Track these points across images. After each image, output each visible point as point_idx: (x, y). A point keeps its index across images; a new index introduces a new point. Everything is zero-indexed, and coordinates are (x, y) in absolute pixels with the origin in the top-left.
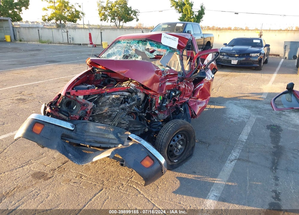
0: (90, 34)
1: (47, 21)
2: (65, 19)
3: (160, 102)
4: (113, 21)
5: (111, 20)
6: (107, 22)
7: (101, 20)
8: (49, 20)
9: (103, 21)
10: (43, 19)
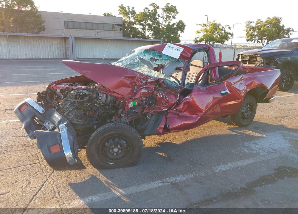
0: (220, 53)
1: (198, 42)
2: (214, 40)
3: (131, 107)
4: (260, 41)
5: (258, 40)
6: (254, 42)
7: (248, 40)
8: (200, 41)
9: (250, 41)
10: (195, 41)
